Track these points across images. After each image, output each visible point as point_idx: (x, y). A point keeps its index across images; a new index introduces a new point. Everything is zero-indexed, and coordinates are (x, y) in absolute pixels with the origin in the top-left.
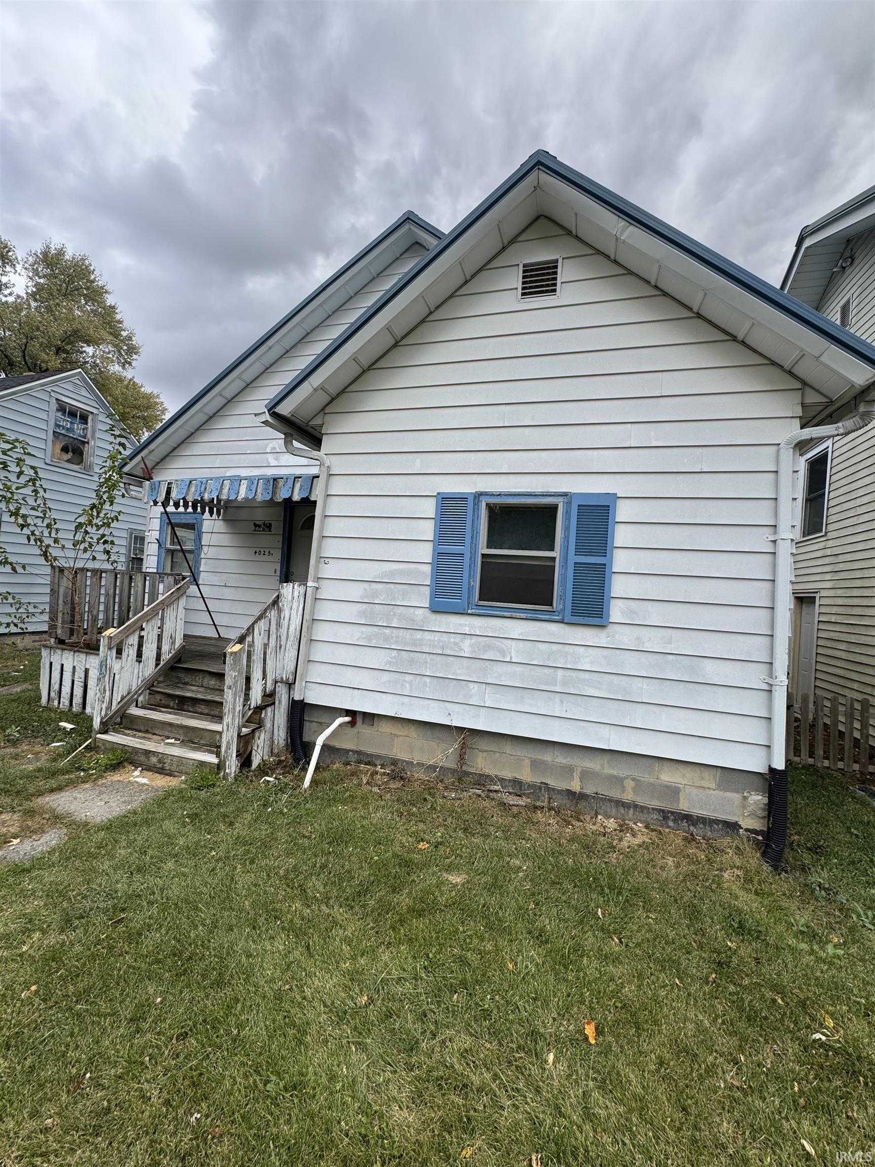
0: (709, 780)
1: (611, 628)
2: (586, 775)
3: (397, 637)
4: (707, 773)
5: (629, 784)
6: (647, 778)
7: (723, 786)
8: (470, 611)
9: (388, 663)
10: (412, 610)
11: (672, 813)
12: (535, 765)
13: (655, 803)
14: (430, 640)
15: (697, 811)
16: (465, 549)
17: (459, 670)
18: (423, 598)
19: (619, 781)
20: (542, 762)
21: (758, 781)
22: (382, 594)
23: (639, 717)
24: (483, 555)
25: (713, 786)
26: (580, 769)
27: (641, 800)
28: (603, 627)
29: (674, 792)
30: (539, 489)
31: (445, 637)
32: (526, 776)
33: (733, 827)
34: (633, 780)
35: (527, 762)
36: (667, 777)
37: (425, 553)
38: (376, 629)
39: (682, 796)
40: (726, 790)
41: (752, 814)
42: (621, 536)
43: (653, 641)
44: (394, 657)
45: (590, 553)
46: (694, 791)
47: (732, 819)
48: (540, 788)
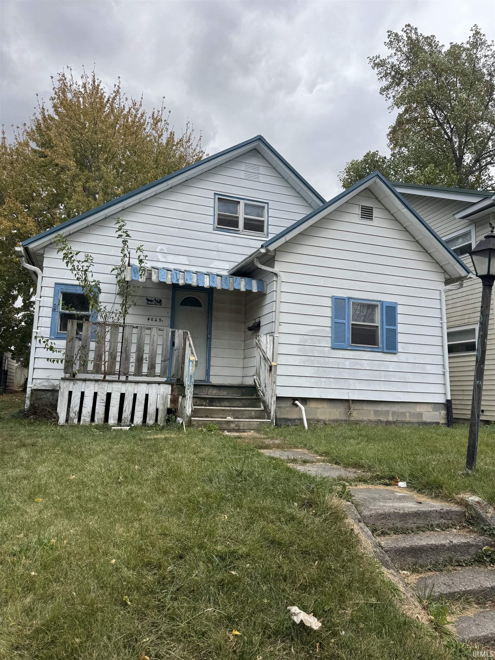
0: (430, 408)
1: (398, 354)
2: (394, 413)
3: (317, 361)
4: (430, 406)
5: (408, 414)
6: (412, 411)
7: (434, 410)
8: (348, 348)
9: (314, 373)
10: (323, 348)
11: (421, 423)
12: (376, 412)
13: (416, 420)
14: (332, 362)
15: (429, 420)
16: (345, 321)
17: (345, 374)
18: (328, 342)
19: (404, 414)
20: (378, 411)
21: (442, 406)
22: (309, 341)
23: (409, 387)
24: (352, 324)
25: (431, 410)
26: (391, 411)
27: (412, 420)
28: (395, 354)
29: (420, 415)
30: (371, 298)
31: (338, 360)
32: (373, 418)
33: (438, 423)
34: (409, 412)
35: (372, 412)
36: (419, 409)
37: (328, 322)
38: (307, 357)
39: (423, 415)
40: (435, 411)
41: (443, 418)
42: (400, 319)
43: (411, 358)
44: (316, 371)
45: (391, 325)
46: (427, 413)
47: (438, 421)
48: (378, 422)
